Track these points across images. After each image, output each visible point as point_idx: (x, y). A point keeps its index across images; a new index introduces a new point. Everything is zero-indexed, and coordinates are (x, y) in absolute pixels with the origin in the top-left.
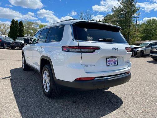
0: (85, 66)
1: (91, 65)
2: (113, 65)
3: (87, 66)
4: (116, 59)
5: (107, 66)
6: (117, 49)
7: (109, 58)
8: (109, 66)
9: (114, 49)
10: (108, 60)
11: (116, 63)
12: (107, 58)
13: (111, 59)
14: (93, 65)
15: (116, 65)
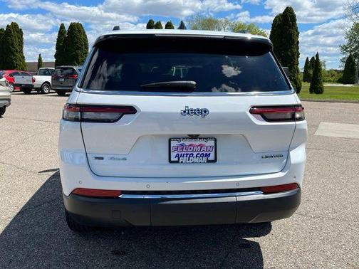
0: (96, 158)
1: (115, 157)
2: (196, 160)
3: (102, 159)
4: (211, 143)
5: (171, 162)
6: (203, 112)
7: (178, 138)
8: (178, 162)
9: (187, 112)
10: (174, 143)
11: (208, 155)
12: (170, 140)
13: (187, 143)
14: (121, 157)
15: (208, 161)
